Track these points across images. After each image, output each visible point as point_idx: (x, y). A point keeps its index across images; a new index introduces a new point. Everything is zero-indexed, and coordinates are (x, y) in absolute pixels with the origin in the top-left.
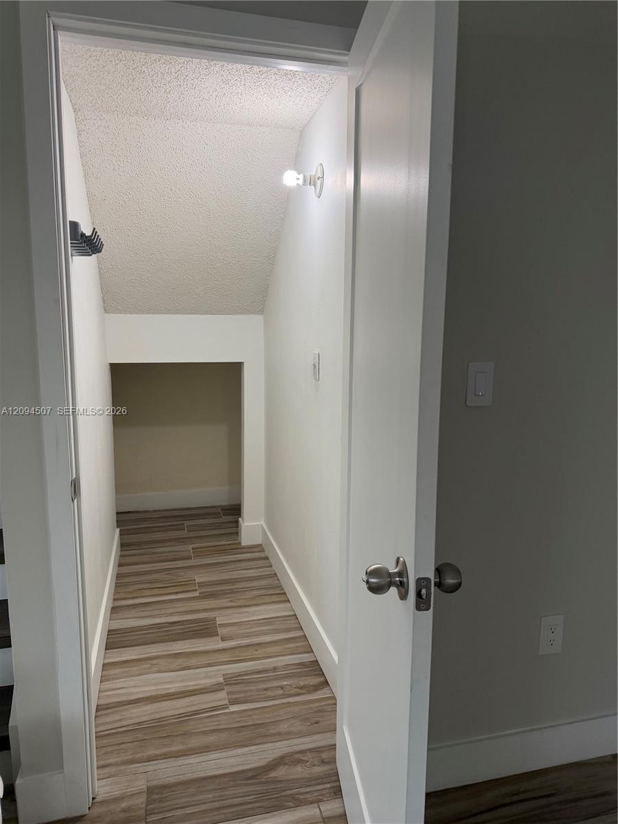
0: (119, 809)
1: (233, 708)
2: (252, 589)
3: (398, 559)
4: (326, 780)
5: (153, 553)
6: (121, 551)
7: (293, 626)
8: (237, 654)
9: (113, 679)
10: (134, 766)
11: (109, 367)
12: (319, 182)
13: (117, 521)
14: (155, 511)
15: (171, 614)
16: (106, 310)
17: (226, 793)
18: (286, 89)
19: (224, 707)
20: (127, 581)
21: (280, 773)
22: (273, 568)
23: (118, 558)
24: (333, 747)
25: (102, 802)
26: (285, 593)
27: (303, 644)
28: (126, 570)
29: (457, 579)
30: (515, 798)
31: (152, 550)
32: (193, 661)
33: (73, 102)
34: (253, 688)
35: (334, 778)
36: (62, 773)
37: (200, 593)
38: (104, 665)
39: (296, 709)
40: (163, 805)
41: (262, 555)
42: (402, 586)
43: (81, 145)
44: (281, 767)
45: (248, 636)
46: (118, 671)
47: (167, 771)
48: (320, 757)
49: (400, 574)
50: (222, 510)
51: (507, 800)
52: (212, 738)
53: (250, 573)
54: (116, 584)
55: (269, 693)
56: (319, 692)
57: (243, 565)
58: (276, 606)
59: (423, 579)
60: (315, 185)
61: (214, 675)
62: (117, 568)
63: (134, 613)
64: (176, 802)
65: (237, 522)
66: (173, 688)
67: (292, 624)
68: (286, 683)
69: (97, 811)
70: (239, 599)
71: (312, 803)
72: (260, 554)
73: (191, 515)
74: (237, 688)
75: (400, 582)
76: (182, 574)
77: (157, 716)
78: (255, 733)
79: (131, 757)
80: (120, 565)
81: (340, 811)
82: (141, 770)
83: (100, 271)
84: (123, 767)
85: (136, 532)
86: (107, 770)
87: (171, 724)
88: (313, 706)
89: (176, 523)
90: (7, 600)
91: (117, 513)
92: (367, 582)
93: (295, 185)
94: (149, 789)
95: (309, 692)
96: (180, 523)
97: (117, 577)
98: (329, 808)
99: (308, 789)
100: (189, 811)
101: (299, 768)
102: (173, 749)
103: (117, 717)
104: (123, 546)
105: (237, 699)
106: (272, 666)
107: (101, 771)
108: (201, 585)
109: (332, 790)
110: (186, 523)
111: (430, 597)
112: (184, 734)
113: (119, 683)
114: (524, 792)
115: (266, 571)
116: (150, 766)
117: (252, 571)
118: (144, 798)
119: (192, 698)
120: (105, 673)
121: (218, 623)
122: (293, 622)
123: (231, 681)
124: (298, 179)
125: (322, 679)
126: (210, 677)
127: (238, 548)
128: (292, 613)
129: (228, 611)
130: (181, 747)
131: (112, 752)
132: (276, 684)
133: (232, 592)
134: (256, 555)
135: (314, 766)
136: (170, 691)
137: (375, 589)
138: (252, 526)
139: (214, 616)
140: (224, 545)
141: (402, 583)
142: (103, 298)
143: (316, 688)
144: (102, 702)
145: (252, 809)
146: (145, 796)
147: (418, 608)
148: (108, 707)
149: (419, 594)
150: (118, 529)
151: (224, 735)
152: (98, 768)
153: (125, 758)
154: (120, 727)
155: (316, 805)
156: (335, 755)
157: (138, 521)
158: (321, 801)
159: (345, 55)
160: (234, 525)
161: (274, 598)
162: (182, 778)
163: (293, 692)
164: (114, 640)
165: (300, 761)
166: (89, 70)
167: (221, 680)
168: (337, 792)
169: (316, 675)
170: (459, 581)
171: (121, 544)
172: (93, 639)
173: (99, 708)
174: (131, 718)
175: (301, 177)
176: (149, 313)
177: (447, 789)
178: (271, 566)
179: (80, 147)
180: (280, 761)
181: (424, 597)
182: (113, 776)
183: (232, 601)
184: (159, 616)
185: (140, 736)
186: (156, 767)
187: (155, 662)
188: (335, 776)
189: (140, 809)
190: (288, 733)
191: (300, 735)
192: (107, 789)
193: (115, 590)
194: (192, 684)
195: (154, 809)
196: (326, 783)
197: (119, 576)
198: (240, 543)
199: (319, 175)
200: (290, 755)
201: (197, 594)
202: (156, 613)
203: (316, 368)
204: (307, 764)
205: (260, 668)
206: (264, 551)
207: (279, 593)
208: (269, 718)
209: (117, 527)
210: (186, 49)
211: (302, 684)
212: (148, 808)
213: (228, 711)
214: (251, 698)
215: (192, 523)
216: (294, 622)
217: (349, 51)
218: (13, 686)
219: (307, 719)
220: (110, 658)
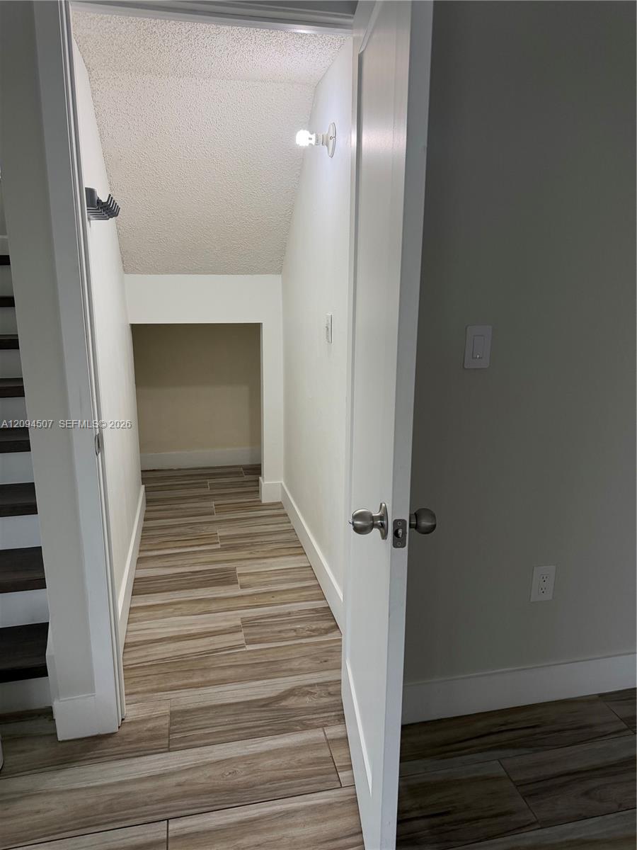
0: (145, 729)
1: (249, 648)
2: (271, 543)
3: (381, 504)
4: (330, 709)
5: (177, 509)
6: (147, 506)
7: (309, 576)
8: (256, 600)
9: (139, 621)
10: (159, 694)
11: (129, 327)
12: (331, 142)
13: (142, 478)
14: (179, 470)
15: (194, 564)
16: (125, 271)
17: (240, 718)
18: (297, 46)
19: (242, 646)
20: (153, 534)
21: (291, 702)
22: (292, 523)
23: (144, 513)
24: (339, 682)
25: (130, 723)
26: (302, 547)
27: (317, 592)
28: (151, 524)
29: (432, 522)
30: (504, 728)
31: (176, 506)
32: (214, 606)
33: (87, 62)
34: (268, 630)
35: (339, 708)
36: (94, 696)
37: (221, 546)
38: (130, 609)
39: (306, 649)
40: (183, 726)
41: (281, 512)
42: (382, 527)
43: (96, 105)
44: (291, 698)
45: (266, 584)
46: (143, 614)
47: (189, 699)
48: (327, 690)
49: (381, 518)
50: (244, 469)
51: (495, 730)
52: (229, 673)
53: (270, 528)
54: (142, 536)
55: (283, 635)
56: (329, 635)
57: (263, 520)
58: (293, 558)
59: (400, 520)
60: (327, 145)
61: (234, 619)
62: (143, 522)
63: (159, 563)
64: (197, 724)
65: (258, 481)
66: (194, 629)
67: (307, 573)
68: (299, 626)
69: (125, 730)
70: (258, 552)
71: (318, 727)
72: (279, 511)
73: (214, 474)
74: (254, 630)
75: (381, 524)
76: (205, 528)
77: (179, 653)
78: (270, 669)
79: (155, 687)
80: (146, 520)
81: (343, 734)
82: (165, 697)
83: (118, 232)
84: (147, 695)
85: (162, 489)
86: (135, 697)
87: (192, 660)
88: (323, 646)
89: (200, 481)
90: (41, 547)
91: (142, 471)
92: (353, 524)
93: (307, 145)
94: (171, 713)
95: (321, 634)
96: (203, 481)
97: (143, 530)
98: (333, 731)
99: (314, 716)
100: (207, 731)
101: (307, 699)
102: (195, 680)
103: (143, 653)
104: (149, 501)
105: (253, 639)
106: (287, 611)
107: (129, 698)
108: (222, 538)
109: (337, 717)
110: (209, 481)
111: (406, 536)
112: (205, 669)
113: (145, 625)
114: (512, 723)
115: (285, 526)
116: (172, 695)
117: (271, 526)
118: (167, 720)
119: (211, 639)
120: (132, 615)
121: (238, 572)
122: (308, 572)
123: (247, 623)
124: (310, 139)
125: (333, 623)
126: (229, 620)
127: (258, 505)
128: (309, 565)
129: (248, 562)
130: (201, 679)
131: (138, 682)
132: (289, 627)
133: (253, 545)
134: (275, 512)
135: (322, 697)
136: (192, 632)
137: (359, 530)
138: (272, 485)
139: (234, 566)
140: (244, 502)
141: (382, 525)
142: (122, 258)
143: (327, 631)
144: (129, 641)
145: (264, 731)
146: (168, 719)
147: (395, 545)
148: (134, 645)
149: (396, 533)
150: (144, 486)
151: (240, 670)
152: (126, 695)
153: (149, 687)
154: (147, 662)
155: (321, 729)
156: (341, 688)
157: (162, 479)
158: (326, 726)
159: (350, 18)
160: (255, 484)
161: (291, 552)
162: (202, 705)
163: (305, 634)
164: (140, 587)
165: (309, 693)
166: (101, 31)
167: (239, 623)
168: (341, 719)
169: (328, 619)
170: (433, 524)
171: (147, 499)
172: (120, 585)
173: (126, 646)
174: (156, 654)
175: (313, 137)
176: (167, 273)
177: (442, 719)
178: (290, 522)
179: (95, 106)
180: (291, 693)
181: (400, 536)
182: (139, 702)
183: (251, 553)
184: (183, 566)
185: (165, 669)
186: (178, 695)
187: (179, 606)
188: (340, 706)
189: (164, 729)
190: (300, 670)
191: (310, 671)
192: (135, 712)
193: (141, 542)
194: (212, 626)
195: (177, 729)
196: (332, 712)
197: (144, 530)
198: (260, 501)
199: (332, 134)
200: (300, 688)
201: (218, 546)
202: (180, 563)
203: (329, 330)
204: (315, 696)
205: (276, 612)
206: (283, 508)
207: (297, 547)
208: (283, 656)
209: (143, 484)
210: (192, 15)
211: (314, 627)
212: (171, 728)
213: (245, 649)
214: (266, 639)
215: (213, 481)
216: (310, 572)
217: (354, 14)
218: (48, 623)
219: (316, 658)
220: (136, 603)
